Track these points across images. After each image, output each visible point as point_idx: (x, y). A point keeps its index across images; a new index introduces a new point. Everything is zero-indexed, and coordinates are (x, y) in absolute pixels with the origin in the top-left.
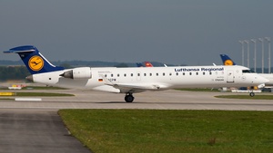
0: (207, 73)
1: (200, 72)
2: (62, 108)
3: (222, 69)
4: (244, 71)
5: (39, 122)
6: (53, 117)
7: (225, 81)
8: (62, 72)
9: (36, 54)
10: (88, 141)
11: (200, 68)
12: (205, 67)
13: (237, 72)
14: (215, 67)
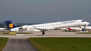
0: (71, 23)
1: (69, 23)
2: (30, 37)
3: (75, 21)
4: (82, 21)
5: (23, 41)
6: (27, 40)
7: (77, 25)
8: (19, 27)
9: (11, 23)
10: (37, 47)
11: (69, 21)
12: (70, 21)
13: (80, 22)
14: (73, 21)
